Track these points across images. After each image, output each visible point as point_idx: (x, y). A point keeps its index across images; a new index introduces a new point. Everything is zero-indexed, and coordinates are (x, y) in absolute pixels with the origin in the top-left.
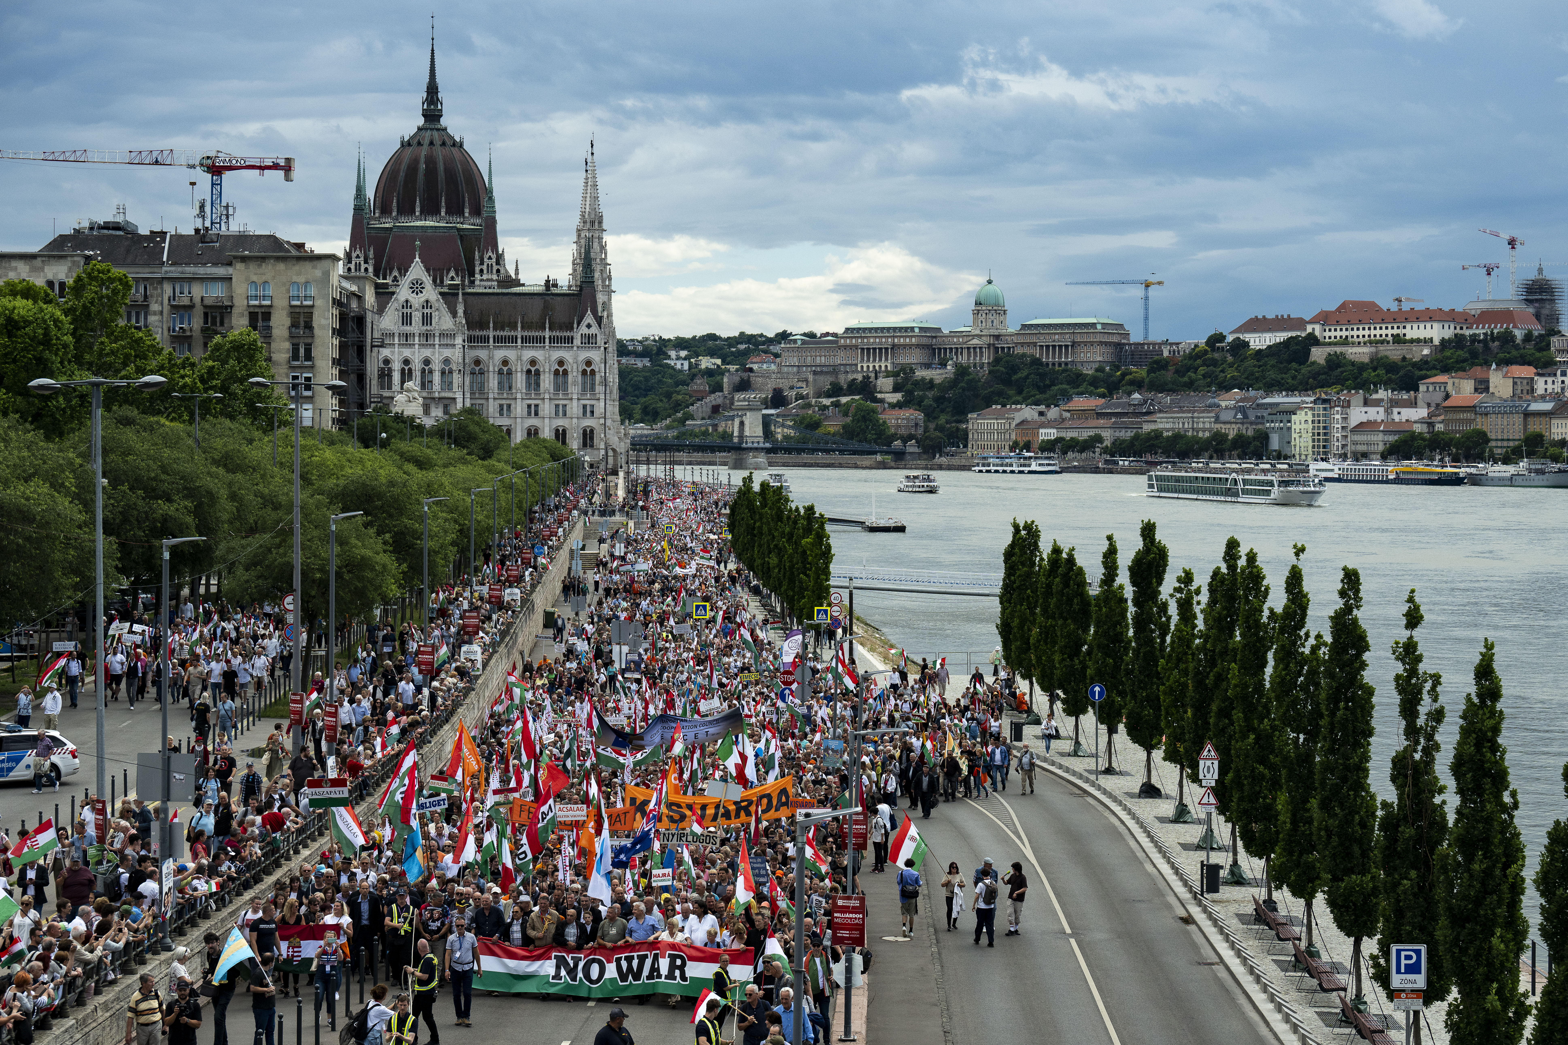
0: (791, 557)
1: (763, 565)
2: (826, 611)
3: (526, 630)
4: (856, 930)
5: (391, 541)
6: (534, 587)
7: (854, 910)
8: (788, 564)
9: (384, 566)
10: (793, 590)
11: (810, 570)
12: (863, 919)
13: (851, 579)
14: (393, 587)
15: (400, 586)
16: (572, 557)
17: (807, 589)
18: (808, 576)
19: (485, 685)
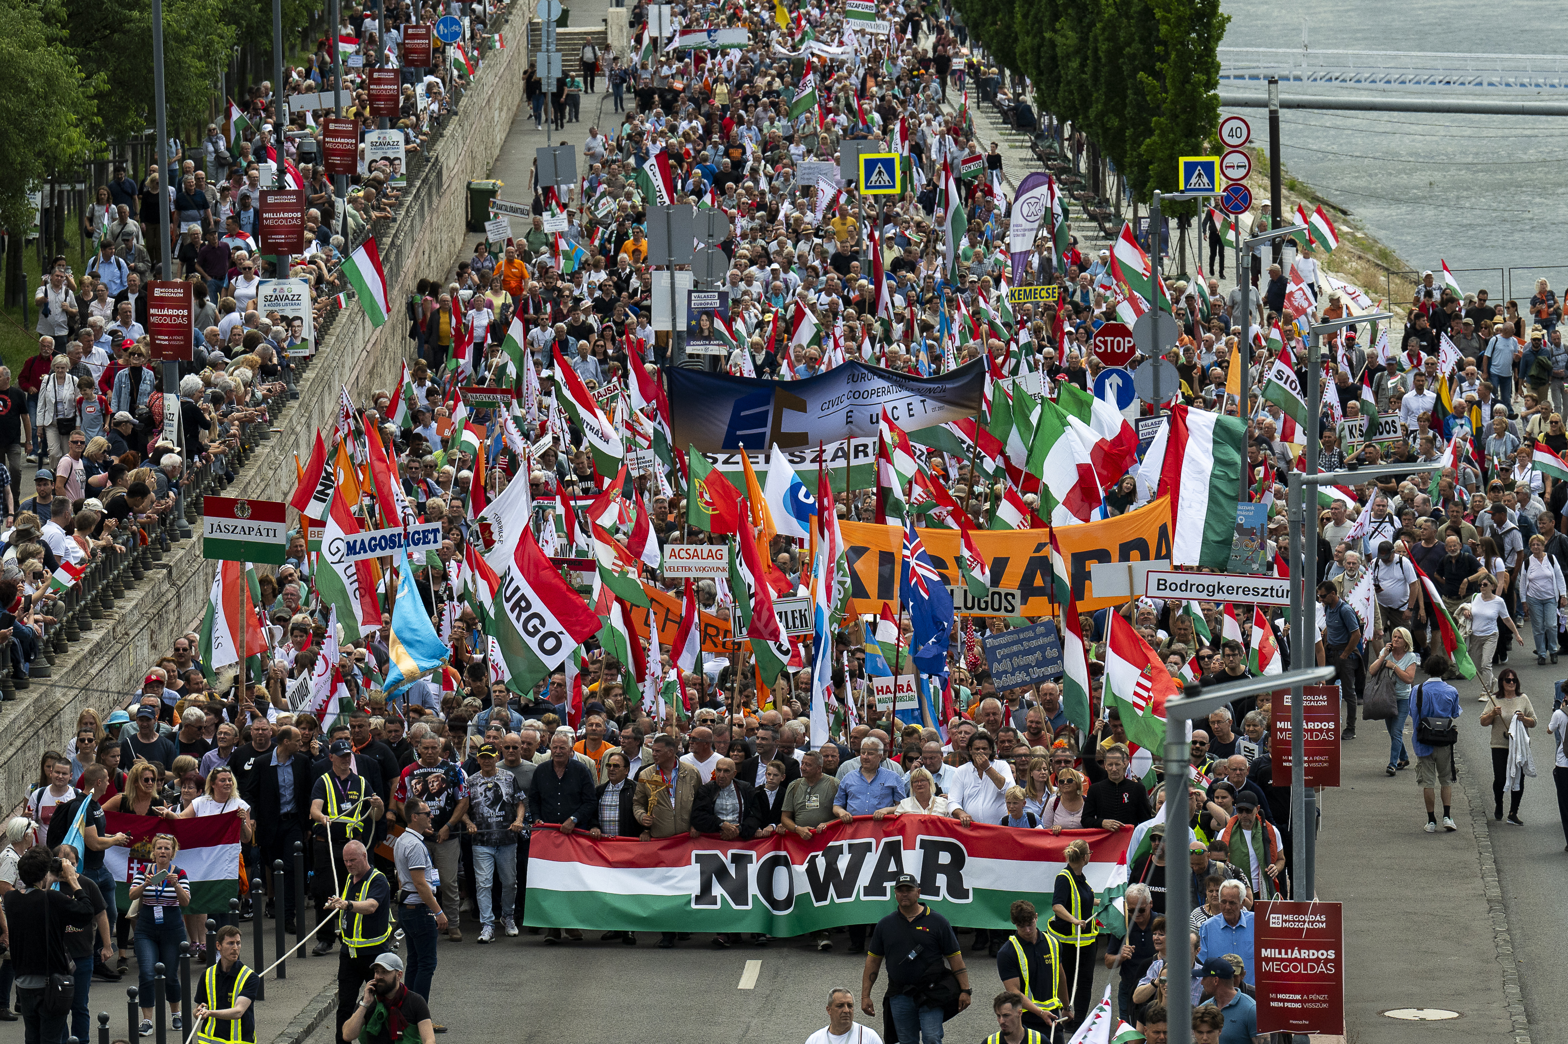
0: (1112, 26)
1: (1037, 50)
2: (1209, 168)
3: (424, 238)
4: (1320, 990)
5: (63, 13)
6: (439, 122)
7: (1314, 939)
8: (1103, 47)
9: (50, 80)
10: (1119, 114)
11: (1164, 59)
12: (1337, 962)
13: (1272, 81)
14: (75, 134)
15: (92, 131)
16: (534, 46)
17: (1156, 111)
18: (1158, 75)
19: (324, 383)
